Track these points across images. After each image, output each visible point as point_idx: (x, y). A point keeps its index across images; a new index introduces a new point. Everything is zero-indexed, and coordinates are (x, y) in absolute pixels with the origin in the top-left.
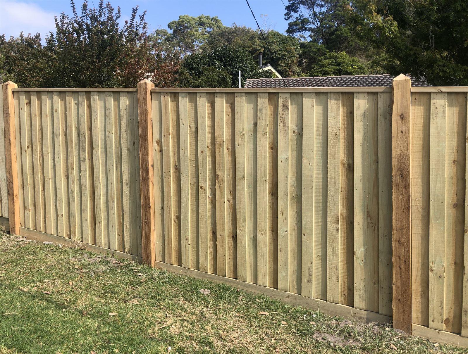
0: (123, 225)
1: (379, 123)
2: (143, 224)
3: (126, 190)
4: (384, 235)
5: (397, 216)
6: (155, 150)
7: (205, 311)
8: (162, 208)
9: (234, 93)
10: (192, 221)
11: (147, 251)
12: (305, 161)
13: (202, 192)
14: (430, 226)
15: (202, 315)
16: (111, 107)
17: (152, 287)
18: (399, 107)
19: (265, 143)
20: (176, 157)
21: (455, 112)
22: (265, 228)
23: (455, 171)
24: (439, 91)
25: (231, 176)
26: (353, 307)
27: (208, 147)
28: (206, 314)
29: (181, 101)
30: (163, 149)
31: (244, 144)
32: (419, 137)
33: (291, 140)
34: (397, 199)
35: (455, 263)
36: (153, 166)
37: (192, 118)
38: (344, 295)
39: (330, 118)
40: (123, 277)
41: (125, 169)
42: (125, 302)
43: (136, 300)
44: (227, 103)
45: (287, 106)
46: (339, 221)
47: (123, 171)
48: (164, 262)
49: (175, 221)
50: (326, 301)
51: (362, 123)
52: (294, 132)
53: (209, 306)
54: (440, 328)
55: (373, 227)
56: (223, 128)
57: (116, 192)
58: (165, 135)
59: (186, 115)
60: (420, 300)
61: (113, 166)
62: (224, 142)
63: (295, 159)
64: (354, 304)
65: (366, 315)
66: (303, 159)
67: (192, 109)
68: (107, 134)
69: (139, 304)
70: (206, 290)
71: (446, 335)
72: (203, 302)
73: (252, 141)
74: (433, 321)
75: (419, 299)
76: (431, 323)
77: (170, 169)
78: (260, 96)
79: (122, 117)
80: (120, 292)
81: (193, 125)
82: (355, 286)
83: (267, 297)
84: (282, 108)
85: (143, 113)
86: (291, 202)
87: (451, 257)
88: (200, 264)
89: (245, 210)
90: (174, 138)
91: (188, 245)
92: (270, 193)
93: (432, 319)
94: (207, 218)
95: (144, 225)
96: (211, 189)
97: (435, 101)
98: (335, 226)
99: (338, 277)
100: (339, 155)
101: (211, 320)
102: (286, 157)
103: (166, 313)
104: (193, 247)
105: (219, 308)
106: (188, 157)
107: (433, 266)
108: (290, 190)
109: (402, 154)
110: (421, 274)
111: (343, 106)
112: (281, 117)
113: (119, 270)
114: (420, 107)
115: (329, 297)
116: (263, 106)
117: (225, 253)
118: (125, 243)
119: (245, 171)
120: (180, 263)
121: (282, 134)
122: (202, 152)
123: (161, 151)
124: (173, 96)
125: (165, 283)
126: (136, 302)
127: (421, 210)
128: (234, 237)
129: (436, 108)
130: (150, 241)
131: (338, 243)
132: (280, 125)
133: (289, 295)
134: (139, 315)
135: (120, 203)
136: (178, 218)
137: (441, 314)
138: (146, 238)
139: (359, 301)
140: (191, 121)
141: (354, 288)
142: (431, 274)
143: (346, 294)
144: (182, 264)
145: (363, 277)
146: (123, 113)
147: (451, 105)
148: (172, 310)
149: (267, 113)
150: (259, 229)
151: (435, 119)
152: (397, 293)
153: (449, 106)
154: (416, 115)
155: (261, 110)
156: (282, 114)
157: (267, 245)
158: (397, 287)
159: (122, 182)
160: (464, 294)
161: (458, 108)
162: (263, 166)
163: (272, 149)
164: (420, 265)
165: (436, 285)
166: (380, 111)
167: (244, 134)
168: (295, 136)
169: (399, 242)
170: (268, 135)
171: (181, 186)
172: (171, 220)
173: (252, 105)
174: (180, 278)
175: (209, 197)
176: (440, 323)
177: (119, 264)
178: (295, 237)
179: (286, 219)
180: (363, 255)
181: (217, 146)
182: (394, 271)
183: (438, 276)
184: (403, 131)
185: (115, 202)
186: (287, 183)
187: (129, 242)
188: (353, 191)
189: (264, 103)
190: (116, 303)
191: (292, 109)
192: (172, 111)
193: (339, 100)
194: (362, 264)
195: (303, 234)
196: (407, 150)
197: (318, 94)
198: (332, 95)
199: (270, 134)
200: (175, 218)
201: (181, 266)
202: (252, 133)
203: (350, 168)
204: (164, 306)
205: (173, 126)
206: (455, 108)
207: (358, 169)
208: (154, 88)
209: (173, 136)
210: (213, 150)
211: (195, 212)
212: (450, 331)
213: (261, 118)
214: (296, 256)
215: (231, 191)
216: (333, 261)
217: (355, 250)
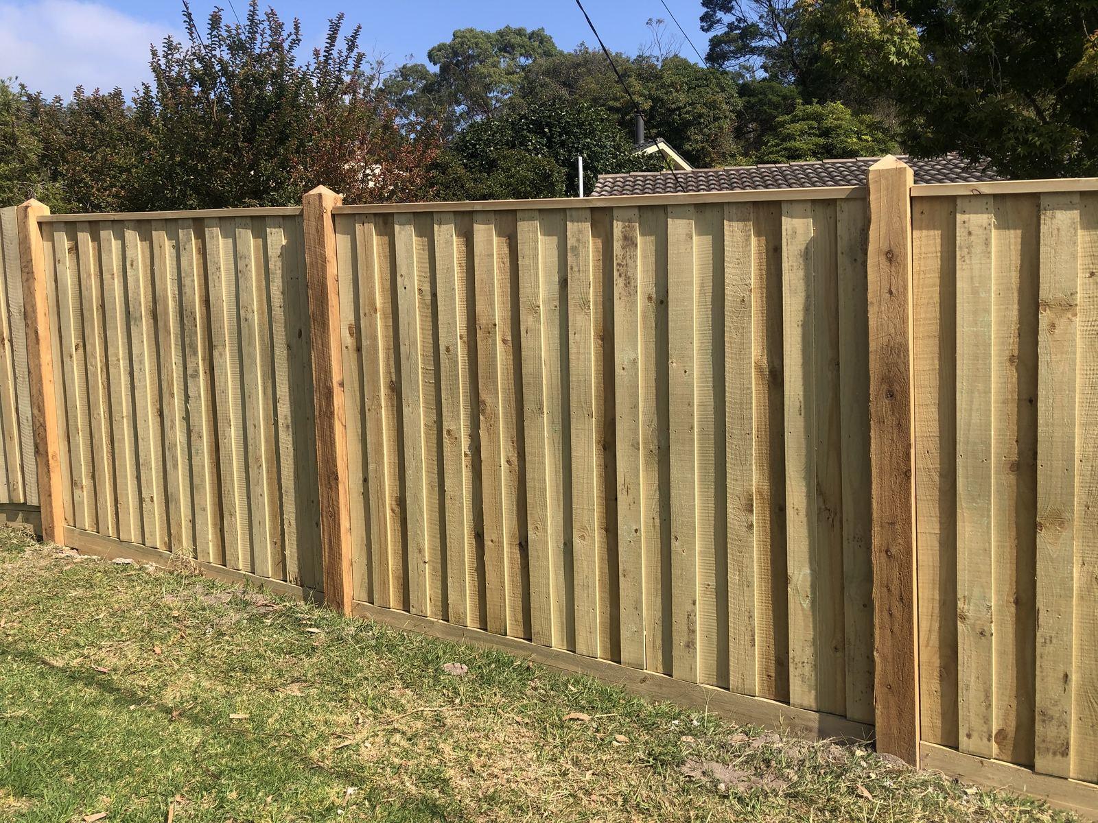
0: (282, 520)
1: (840, 271)
2: (322, 517)
3: (286, 440)
4: (854, 538)
5: (881, 494)
6: (347, 347)
7: (447, 711)
8: (365, 480)
9: (515, 211)
10: (430, 511)
11: (333, 579)
12: (674, 364)
13: (452, 444)
14: (959, 515)
15: (439, 721)
16: (249, 250)
17: (336, 659)
18: (883, 231)
19: (585, 325)
20: (392, 363)
21: (1013, 241)
22: (591, 522)
23: (1015, 380)
24: (976, 193)
25: (513, 405)
26: (788, 703)
27: (461, 338)
28: (446, 718)
29: (399, 233)
30: (364, 344)
31: (539, 330)
32: (931, 301)
33: (644, 317)
34: (882, 452)
35: (1017, 602)
36: (341, 384)
37: (425, 273)
38: (768, 676)
39: (729, 263)
40: (275, 636)
41: (283, 390)
42: (271, 690)
43: (295, 686)
44: (499, 235)
45: (634, 239)
46: (752, 506)
47: (278, 397)
48: (373, 604)
49: (393, 511)
50: (728, 689)
51: (801, 274)
52: (650, 298)
53: (457, 701)
54: (985, 752)
55: (831, 519)
56: (492, 294)
57: (266, 446)
58: (367, 311)
59: (410, 266)
60: (938, 686)
61: (257, 385)
62: (495, 325)
63: (653, 361)
64: (791, 696)
65: (817, 722)
66: (670, 362)
67: (423, 250)
68: (242, 312)
69: (299, 695)
70: (458, 665)
71: (998, 768)
72: (444, 691)
73: (557, 322)
74: (969, 736)
75: (936, 685)
76: (963, 739)
77: (379, 391)
78: (571, 216)
79: (273, 274)
80: (263, 670)
81: (427, 288)
82: (791, 656)
83: (593, 680)
84: (620, 242)
85: (317, 263)
86: (647, 464)
87: (1007, 588)
88: (450, 606)
89: (545, 483)
90: (386, 318)
91: (422, 563)
92: (598, 442)
93: (966, 732)
94: (463, 503)
95: (325, 520)
96: (470, 436)
97: (966, 217)
98: (743, 516)
99: (753, 636)
100: (750, 348)
101: (455, 732)
102: (632, 356)
103: (359, 714)
104: (434, 569)
105: (478, 704)
106: (417, 361)
107: (966, 607)
108: (643, 435)
109: (892, 344)
110: (940, 628)
111: (758, 234)
112: (619, 264)
113: (269, 622)
114: (932, 233)
115: (734, 680)
116: (578, 240)
117: (504, 582)
118: (288, 559)
119: (542, 390)
120: (406, 606)
121: (623, 305)
122: (448, 349)
123: (359, 349)
124: (381, 222)
125: (366, 650)
126: (295, 690)
127: (937, 479)
128: (523, 545)
129: (970, 233)
130: (340, 555)
131: (752, 557)
132: (619, 283)
133: (645, 678)
134: (295, 720)
135: (275, 470)
136: (401, 502)
137: (987, 720)
138: (330, 548)
139: (802, 690)
140: (422, 279)
141: (791, 660)
142: (960, 626)
143: (773, 675)
144: (411, 608)
145: (810, 635)
146: (276, 265)
147: (1003, 225)
148: (372, 708)
149: (589, 256)
150: (576, 525)
151: (967, 258)
152: (884, 671)
153: (998, 227)
154: (923, 250)
155: (574, 249)
156: (621, 257)
157: (595, 562)
158: (884, 658)
159: (276, 423)
160: (1037, 673)
161: (1019, 232)
162: (582, 379)
163: (603, 340)
164: (937, 605)
165: (974, 653)
166: (842, 245)
167: (539, 307)
168: (651, 307)
169: (887, 552)
170: (591, 308)
171: (405, 429)
172: (384, 507)
173: (555, 239)
174: (405, 638)
175: (466, 455)
176: (985, 740)
177: (271, 609)
178: (656, 544)
179: (636, 502)
180: (808, 584)
181: (480, 334)
182: (876, 621)
183: (978, 630)
184: (893, 290)
185: (264, 469)
186: (636, 420)
187: (296, 559)
188: (783, 436)
189: (580, 232)
190: (250, 694)
191: (644, 245)
192: (379, 257)
193: (748, 220)
194: (806, 604)
195: (673, 537)
196: (904, 334)
197: (700, 207)
198: (734, 210)
199: (595, 304)
200: (394, 503)
201: (409, 612)
202: (558, 304)
203: (775, 378)
204: (356, 700)
205: (383, 290)
206: (1012, 231)
207: (793, 380)
208: (340, 204)
209: (384, 314)
210: (473, 343)
211: (437, 489)
212: (1010, 760)
213: (576, 269)
214: (660, 587)
215: (515, 439)
216: (742, 598)
217: (790, 571)
